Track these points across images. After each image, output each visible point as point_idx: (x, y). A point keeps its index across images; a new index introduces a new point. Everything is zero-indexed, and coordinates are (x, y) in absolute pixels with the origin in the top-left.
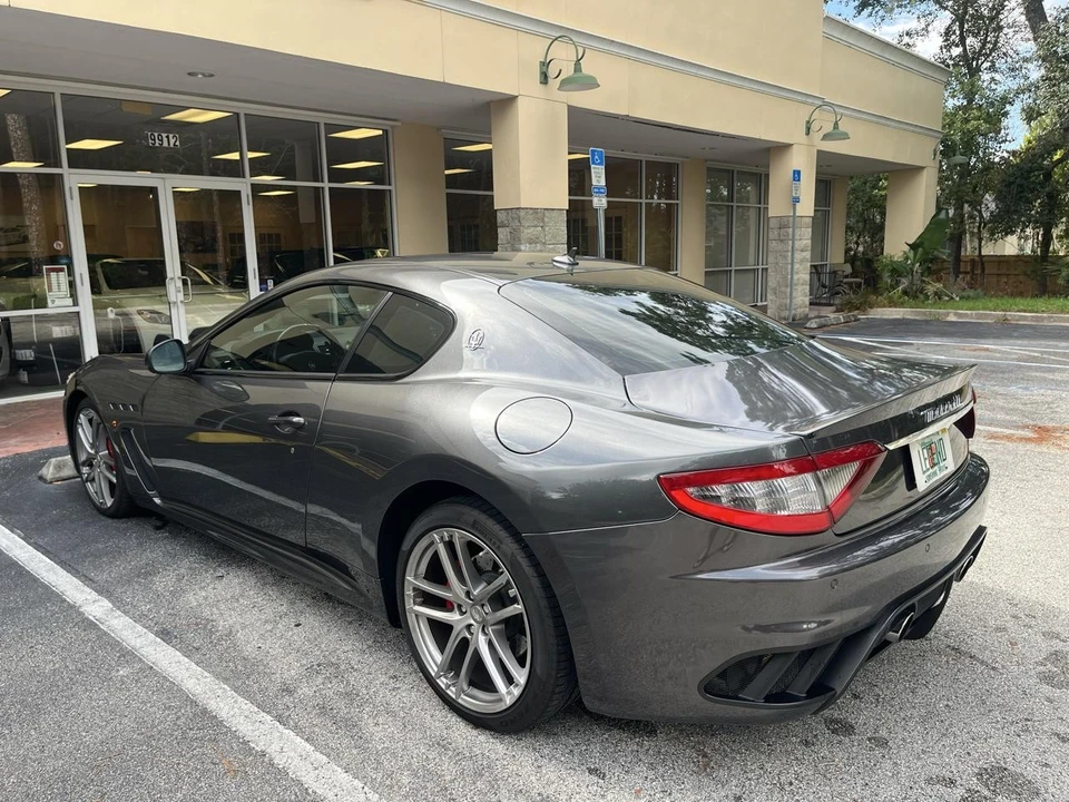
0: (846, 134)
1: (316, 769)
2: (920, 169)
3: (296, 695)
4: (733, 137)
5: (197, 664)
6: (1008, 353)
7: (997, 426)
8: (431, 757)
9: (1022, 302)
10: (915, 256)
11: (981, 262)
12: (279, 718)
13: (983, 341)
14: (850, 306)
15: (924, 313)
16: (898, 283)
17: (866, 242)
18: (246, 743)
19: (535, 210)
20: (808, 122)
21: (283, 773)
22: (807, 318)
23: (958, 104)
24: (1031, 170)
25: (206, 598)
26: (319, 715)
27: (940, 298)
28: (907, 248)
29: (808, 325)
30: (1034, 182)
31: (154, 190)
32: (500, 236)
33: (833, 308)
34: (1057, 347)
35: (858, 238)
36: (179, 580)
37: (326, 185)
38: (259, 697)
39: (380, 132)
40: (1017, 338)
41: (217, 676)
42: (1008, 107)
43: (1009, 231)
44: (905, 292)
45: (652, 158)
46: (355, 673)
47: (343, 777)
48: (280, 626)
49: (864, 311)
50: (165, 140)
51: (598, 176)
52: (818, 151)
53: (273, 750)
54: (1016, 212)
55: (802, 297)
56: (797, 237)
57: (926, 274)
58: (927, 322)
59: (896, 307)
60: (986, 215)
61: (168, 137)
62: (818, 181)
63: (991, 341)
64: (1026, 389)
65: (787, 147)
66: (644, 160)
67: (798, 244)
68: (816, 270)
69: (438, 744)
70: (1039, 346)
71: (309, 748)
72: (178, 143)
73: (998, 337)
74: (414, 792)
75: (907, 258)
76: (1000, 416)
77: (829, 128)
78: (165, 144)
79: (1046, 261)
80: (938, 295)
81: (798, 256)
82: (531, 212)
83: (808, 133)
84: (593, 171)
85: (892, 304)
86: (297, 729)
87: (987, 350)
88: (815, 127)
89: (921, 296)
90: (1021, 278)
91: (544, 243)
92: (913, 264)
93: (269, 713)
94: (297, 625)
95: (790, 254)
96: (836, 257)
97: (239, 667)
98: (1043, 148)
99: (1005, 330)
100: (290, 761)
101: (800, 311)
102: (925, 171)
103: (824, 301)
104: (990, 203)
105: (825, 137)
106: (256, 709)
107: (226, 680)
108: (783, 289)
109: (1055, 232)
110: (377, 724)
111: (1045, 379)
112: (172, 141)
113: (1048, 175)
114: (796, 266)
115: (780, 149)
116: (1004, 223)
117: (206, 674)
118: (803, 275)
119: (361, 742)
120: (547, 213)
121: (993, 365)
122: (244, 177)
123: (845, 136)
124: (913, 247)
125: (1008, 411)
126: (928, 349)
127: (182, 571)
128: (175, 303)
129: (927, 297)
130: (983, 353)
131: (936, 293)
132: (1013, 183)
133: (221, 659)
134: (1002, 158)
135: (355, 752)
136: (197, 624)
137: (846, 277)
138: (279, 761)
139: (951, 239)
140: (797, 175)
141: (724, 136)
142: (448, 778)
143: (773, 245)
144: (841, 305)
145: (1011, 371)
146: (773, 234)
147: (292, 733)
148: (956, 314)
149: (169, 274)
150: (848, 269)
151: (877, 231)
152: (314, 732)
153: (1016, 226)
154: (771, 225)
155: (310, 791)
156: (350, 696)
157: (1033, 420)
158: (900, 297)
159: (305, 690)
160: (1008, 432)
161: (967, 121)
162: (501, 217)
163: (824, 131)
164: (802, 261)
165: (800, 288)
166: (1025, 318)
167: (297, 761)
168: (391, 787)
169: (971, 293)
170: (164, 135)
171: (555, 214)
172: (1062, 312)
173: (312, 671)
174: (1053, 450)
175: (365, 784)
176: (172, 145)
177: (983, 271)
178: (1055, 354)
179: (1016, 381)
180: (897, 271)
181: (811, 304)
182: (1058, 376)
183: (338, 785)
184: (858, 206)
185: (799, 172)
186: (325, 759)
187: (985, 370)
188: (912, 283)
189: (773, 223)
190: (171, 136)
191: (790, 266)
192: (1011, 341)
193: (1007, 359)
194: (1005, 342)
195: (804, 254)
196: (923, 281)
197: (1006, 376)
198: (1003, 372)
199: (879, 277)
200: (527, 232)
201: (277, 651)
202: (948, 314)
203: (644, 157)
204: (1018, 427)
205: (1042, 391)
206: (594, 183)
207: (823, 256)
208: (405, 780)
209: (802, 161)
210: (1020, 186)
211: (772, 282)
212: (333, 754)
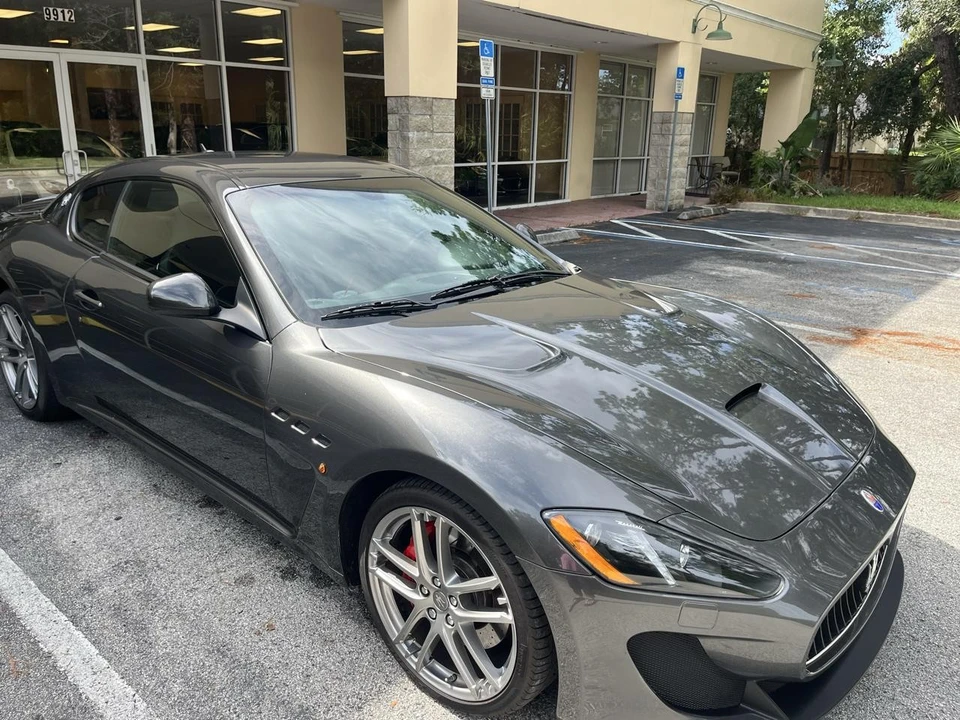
0: (730, 34)
1: (95, 673)
2: (799, 70)
3: (96, 595)
4: (623, 33)
5: (11, 557)
6: (852, 252)
7: (822, 327)
8: (207, 664)
9: (877, 201)
10: (786, 153)
11: (848, 159)
12: (74, 620)
13: (833, 239)
14: (722, 199)
15: (787, 209)
16: (769, 178)
17: (747, 136)
18: (36, 643)
19: (423, 99)
20: (695, 20)
21: (64, 676)
22: (682, 209)
23: (839, 9)
24: (900, 76)
25: (38, 487)
26: (112, 616)
27: (805, 194)
28: (780, 146)
29: (680, 217)
30: (902, 87)
31: (49, 64)
32: (390, 122)
33: (707, 199)
34: (898, 247)
35: (742, 131)
36: (18, 466)
37: (224, 64)
38: (60, 596)
39: (279, 12)
40: (864, 236)
41: (27, 571)
42: (885, 15)
43: (876, 132)
44: (774, 187)
45: (548, 49)
46: (159, 572)
47: (118, 682)
48: (101, 519)
49: (734, 205)
50: (60, 15)
51: (487, 67)
52: (703, 49)
53: (59, 652)
54: (884, 114)
55: (678, 187)
56: (677, 132)
57: (795, 170)
58: (789, 217)
59: (763, 201)
60: (857, 115)
61: (63, 12)
62: (702, 77)
63: (840, 239)
64: (857, 290)
65: (674, 44)
66: (540, 50)
67: (678, 139)
68: (697, 164)
69: (218, 650)
70: (883, 245)
71: (94, 650)
72: (73, 18)
73: (848, 236)
74: (181, 702)
75: (779, 155)
76: (828, 317)
77: (713, 28)
78: (61, 19)
79: (906, 162)
80: (803, 191)
81: (677, 150)
82: (419, 100)
83: (694, 32)
84: (482, 62)
85: (760, 198)
86: (88, 631)
87: (834, 248)
88: (701, 25)
89: (788, 192)
90: (883, 175)
91: (432, 131)
92: (784, 161)
93: (65, 612)
94: (117, 519)
95: (670, 148)
96: (717, 149)
97: (50, 562)
98: (913, 54)
99: (855, 228)
100: (72, 664)
101: (676, 202)
102: (804, 72)
103: (701, 192)
104: (862, 104)
105: (710, 36)
106: (54, 608)
107: (33, 576)
108: (662, 181)
109: (917, 135)
110: (165, 628)
111: (877, 280)
112: (67, 16)
113: (916, 80)
114: (675, 160)
115: (667, 46)
116: (872, 124)
117: (17, 568)
118: (680, 168)
119: (145, 645)
120: (435, 103)
121: (835, 264)
122: (140, 53)
123: (728, 36)
124: (785, 145)
125: (834, 311)
126: (782, 245)
127: (24, 456)
128: (72, 176)
129: (793, 193)
130: (829, 252)
131: (801, 189)
132: (884, 86)
133: (35, 553)
134: (877, 62)
135: (136, 656)
136: (22, 515)
137: (725, 169)
138: (62, 664)
139: (823, 137)
140: (681, 71)
141: (613, 31)
142: (217, 688)
143: (655, 138)
144: (715, 197)
145: (849, 271)
146: (656, 128)
147: (82, 635)
148: (815, 210)
149: (66, 147)
150: (727, 162)
151: (758, 126)
152: (102, 635)
153: (882, 127)
154: (655, 120)
155: (83, 697)
156: (147, 596)
157: (856, 322)
158: (770, 191)
159: (106, 589)
160: (830, 333)
161: (845, 26)
162: (390, 104)
163: (708, 31)
164: (680, 155)
165: (677, 181)
166: (877, 217)
167: (78, 665)
168: (159, 695)
169: (834, 190)
170: (59, 10)
171: (443, 103)
172: (910, 212)
173: (119, 568)
174: (867, 354)
175: (137, 691)
176: (67, 20)
177: (849, 168)
178: (894, 254)
179: (849, 282)
180: (770, 167)
181: (687, 194)
182: (889, 278)
183: (111, 691)
184: (743, 102)
185: (683, 70)
186: (105, 663)
187: (825, 269)
188: (781, 179)
189: (656, 118)
190: (66, 11)
191: (669, 160)
192: (858, 240)
193: (849, 258)
194: (852, 240)
195: (683, 148)
196: (791, 178)
197: (843, 276)
198: (841, 272)
199: (753, 172)
200: (415, 120)
201: (90, 546)
202: (808, 210)
203: (540, 47)
204: (839, 329)
205: (871, 293)
206: (483, 73)
207: (706, 149)
208: (176, 688)
209: (686, 58)
210: (890, 90)
211: (652, 174)
212: (113, 657)
